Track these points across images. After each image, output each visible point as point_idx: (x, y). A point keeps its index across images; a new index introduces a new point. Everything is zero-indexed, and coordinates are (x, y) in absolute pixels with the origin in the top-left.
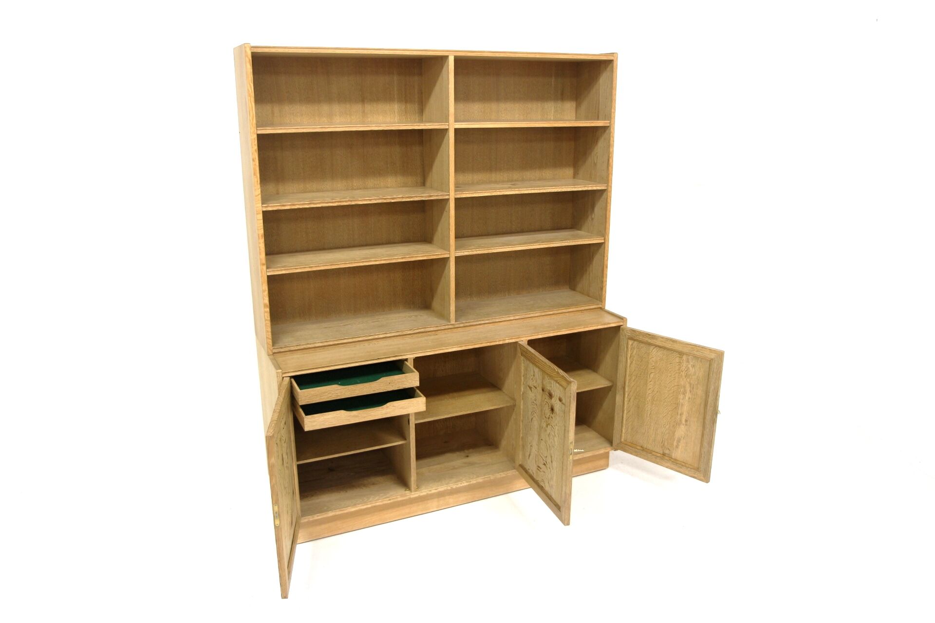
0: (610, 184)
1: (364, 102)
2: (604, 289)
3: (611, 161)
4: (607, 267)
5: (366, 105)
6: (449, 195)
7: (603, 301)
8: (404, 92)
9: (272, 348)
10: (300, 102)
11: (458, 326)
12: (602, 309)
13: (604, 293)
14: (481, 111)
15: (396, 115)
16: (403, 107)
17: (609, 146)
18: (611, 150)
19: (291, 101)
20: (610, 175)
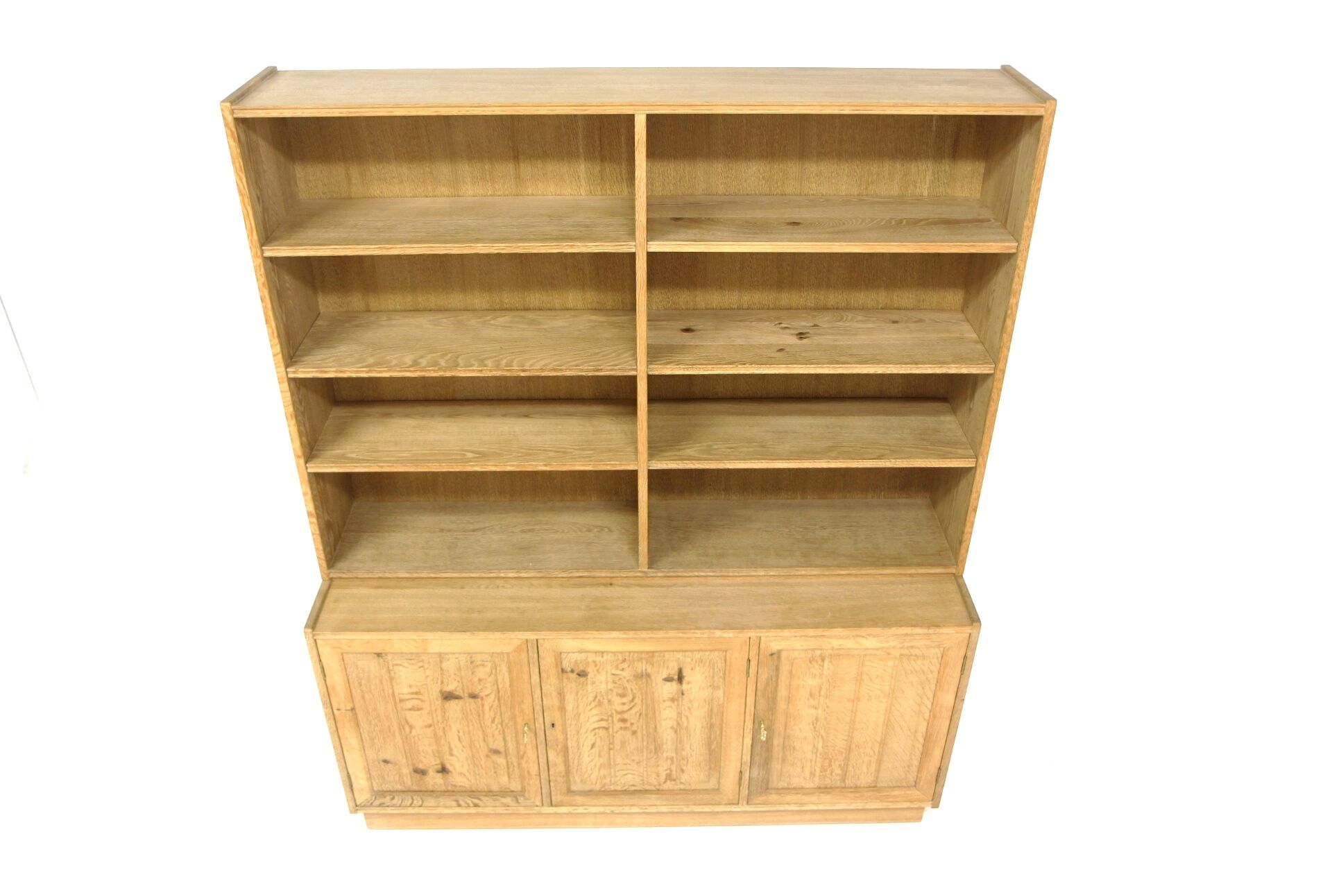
0: (1001, 366)
1: (518, 158)
2: (964, 545)
3: (1008, 322)
4: (975, 510)
5: (522, 165)
6: (636, 370)
7: (960, 565)
8: (598, 142)
9: (327, 572)
10: (396, 159)
11: (652, 575)
12: (958, 579)
13: (962, 551)
14: (764, 178)
15: (583, 183)
16: (598, 169)
17: (1011, 293)
18: (1012, 301)
19: (380, 158)
20: (1005, 350)
